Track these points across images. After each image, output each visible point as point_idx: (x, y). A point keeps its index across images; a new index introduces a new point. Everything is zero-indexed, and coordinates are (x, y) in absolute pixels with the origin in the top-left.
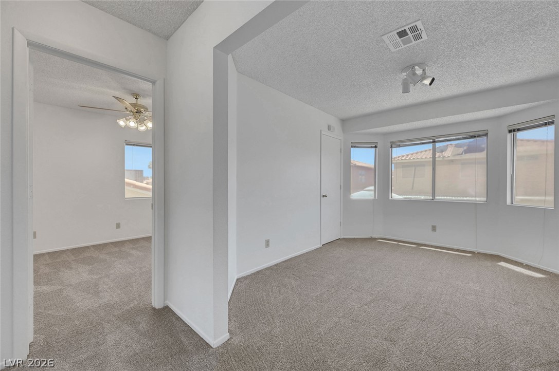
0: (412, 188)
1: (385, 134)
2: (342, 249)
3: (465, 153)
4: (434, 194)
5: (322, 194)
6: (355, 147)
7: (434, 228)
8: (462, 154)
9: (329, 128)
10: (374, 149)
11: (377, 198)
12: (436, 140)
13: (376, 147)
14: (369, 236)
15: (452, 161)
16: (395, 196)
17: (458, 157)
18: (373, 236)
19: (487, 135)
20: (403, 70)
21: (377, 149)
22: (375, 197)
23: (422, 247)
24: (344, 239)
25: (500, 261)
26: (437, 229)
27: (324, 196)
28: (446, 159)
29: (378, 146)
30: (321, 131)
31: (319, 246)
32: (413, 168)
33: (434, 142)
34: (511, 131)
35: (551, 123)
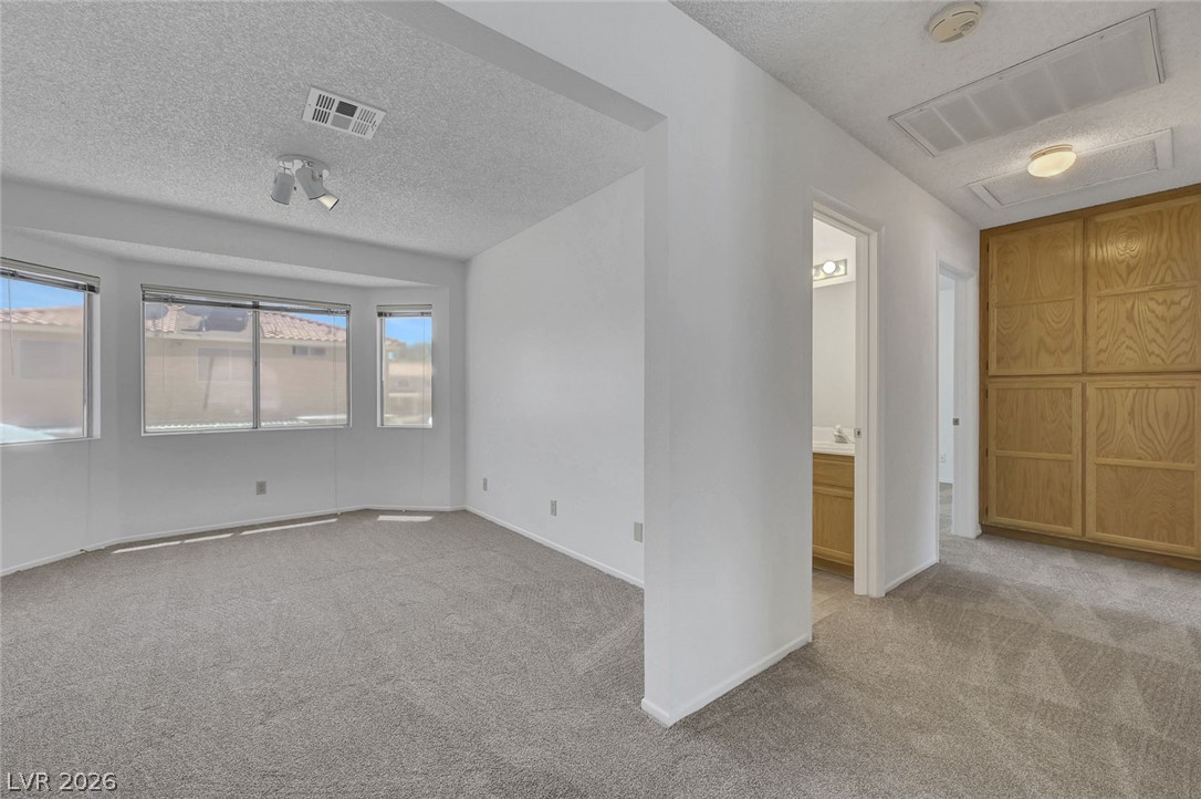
3: (207, 330)
4: (257, 415)
6: (14, 275)
7: (261, 488)
8: (200, 330)
10: (83, 294)
11: (97, 433)
12: (261, 304)
13: (92, 289)
15: (179, 342)
16: (152, 428)
17: (193, 336)
19: (348, 312)
21: (97, 298)
22: (91, 435)
23: (244, 533)
25: (377, 517)
26: (268, 488)
33: (256, 307)
34: (380, 314)
35: (429, 314)
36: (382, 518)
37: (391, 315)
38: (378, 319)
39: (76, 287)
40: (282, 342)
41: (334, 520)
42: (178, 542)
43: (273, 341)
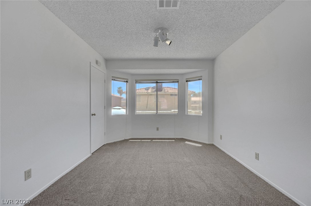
0: (147, 108)
1: (133, 75)
2: (108, 154)
4: (157, 110)
5: (91, 113)
6: (114, 80)
7: (158, 129)
9: (97, 62)
10: (126, 83)
13: (127, 82)
14: (123, 139)
16: (138, 112)
17: (153, 93)
18: (126, 139)
19: (178, 82)
20: (156, 30)
21: (128, 83)
22: (127, 114)
23: (153, 140)
24: (107, 144)
25: (185, 141)
27: (93, 115)
28: (149, 93)
29: (129, 81)
30: (90, 62)
31: (90, 155)
32: (147, 96)
33: (157, 82)
34: (187, 81)
35: (201, 79)
36: (187, 142)
37: (190, 81)
38: (186, 83)
39: (124, 81)
40: (169, 93)
41: (174, 141)
42: (140, 140)
43: (167, 93)
